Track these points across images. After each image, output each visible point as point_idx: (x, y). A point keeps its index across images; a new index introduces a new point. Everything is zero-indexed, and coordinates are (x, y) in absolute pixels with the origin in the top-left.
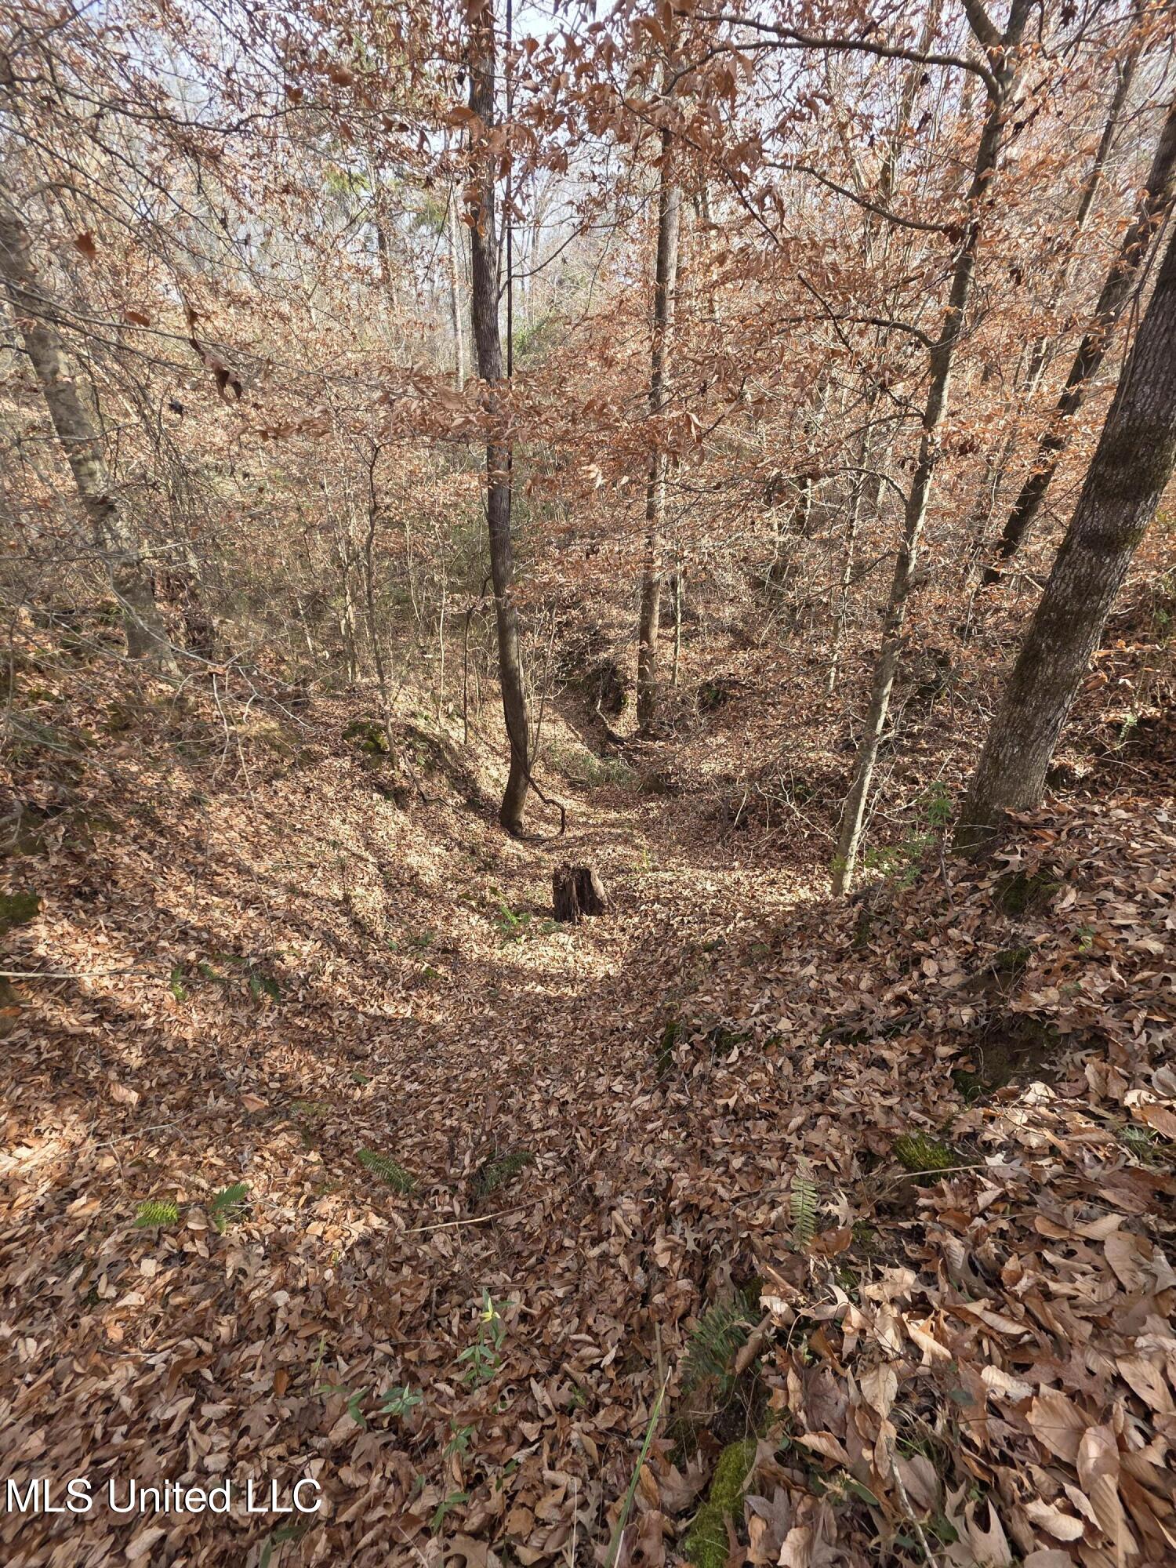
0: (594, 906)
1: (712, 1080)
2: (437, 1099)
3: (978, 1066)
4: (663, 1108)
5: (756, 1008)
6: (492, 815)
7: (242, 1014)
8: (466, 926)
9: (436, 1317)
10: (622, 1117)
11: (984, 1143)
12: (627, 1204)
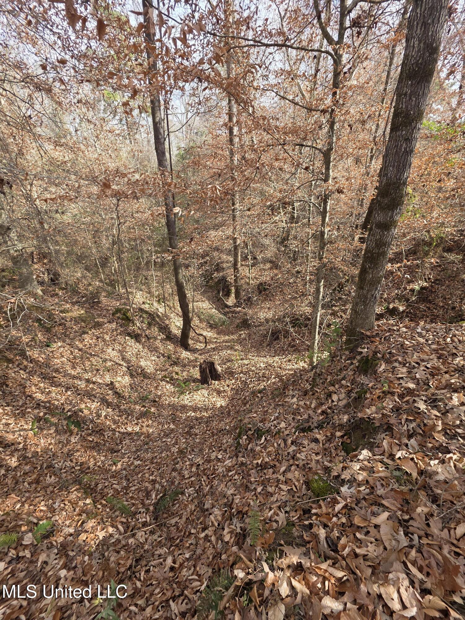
0: (216, 376)
1: (255, 451)
2: (147, 467)
3: (351, 440)
4: (236, 464)
5: (273, 418)
6: (177, 342)
7: (63, 438)
8: (165, 390)
9: (134, 573)
10: (220, 470)
11: (342, 480)
12: (216, 511)
